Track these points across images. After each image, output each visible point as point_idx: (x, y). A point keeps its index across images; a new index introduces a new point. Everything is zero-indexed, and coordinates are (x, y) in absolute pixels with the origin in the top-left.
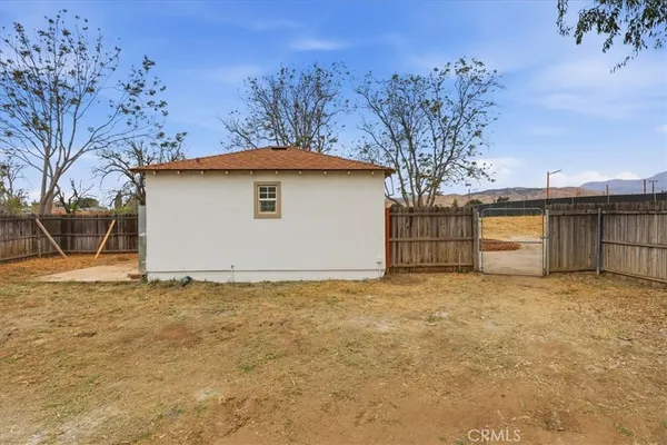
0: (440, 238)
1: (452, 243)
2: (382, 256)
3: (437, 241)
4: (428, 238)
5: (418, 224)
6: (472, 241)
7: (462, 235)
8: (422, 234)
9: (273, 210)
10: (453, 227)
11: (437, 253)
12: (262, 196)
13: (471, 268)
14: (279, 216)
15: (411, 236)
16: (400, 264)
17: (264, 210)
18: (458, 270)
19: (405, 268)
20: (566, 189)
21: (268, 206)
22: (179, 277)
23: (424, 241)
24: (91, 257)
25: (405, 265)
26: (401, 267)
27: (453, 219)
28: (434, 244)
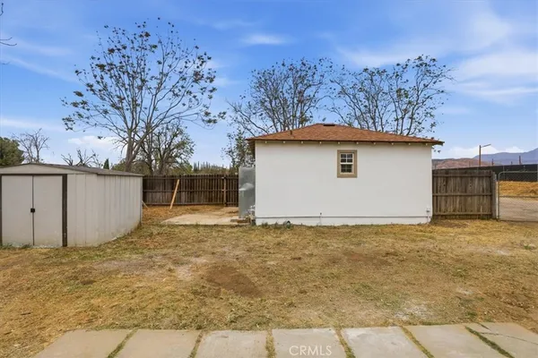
0: (468, 194)
1: (476, 198)
2: (430, 207)
3: (466, 195)
4: (459, 194)
5: (452, 183)
6: (491, 196)
7: (483, 191)
8: (454, 191)
9: (350, 171)
10: (477, 185)
11: (465, 205)
12: (343, 161)
13: (490, 216)
14: (355, 176)
15: (446, 192)
16: (439, 213)
17: (343, 171)
18: (481, 217)
19: (442, 216)
20: (463, 160)
21: (346, 168)
22: (281, 222)
23: (456, 196)
24: (165, 208)
25: (442, 213)
26: (438, 215)
27: (476, 180)
28: (463, 198)
